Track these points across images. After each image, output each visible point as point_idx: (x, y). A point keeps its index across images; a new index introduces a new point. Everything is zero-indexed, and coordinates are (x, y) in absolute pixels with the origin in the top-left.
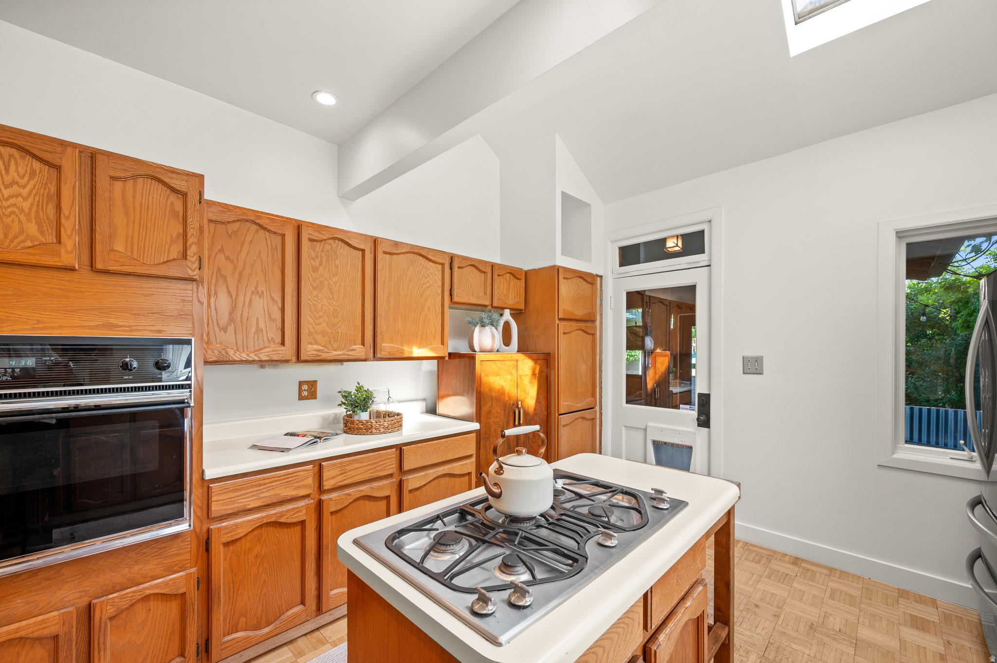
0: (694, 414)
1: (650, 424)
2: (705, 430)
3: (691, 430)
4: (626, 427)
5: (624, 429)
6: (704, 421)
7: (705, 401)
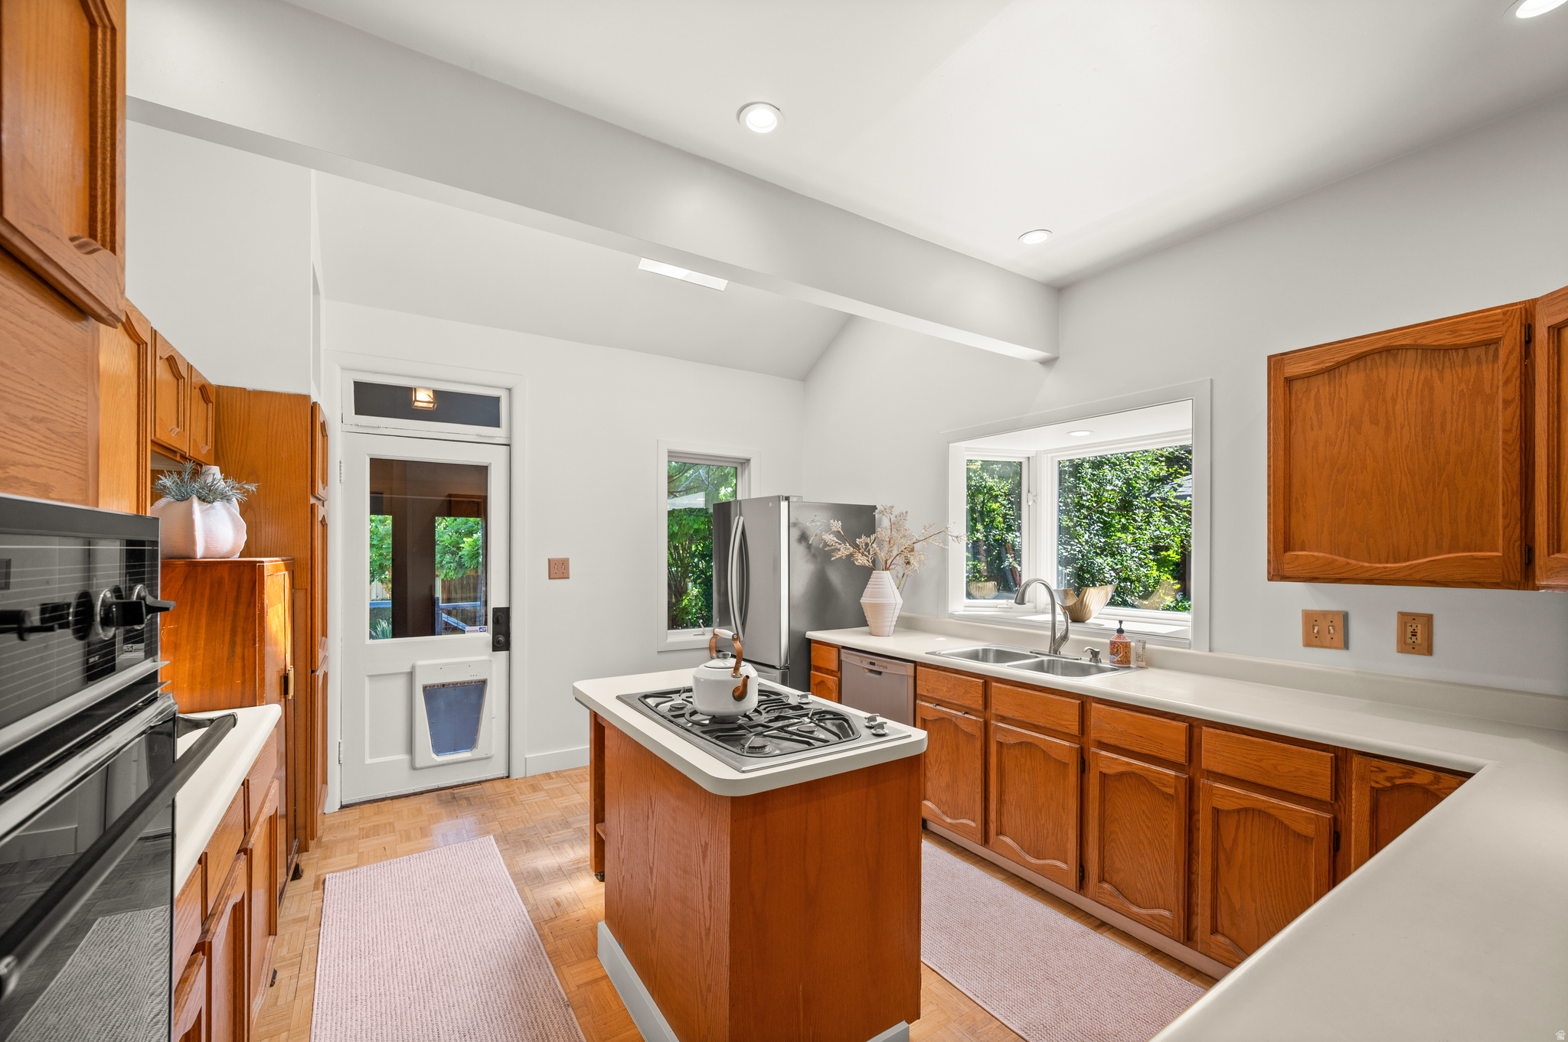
0: (487, 636)
1: (419, 663)
2: (503, 654)
3: (485, 658)
4: (370, 676)
5: (367, 680)
6: (502, 641)
7: (502, 620)
